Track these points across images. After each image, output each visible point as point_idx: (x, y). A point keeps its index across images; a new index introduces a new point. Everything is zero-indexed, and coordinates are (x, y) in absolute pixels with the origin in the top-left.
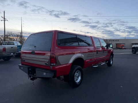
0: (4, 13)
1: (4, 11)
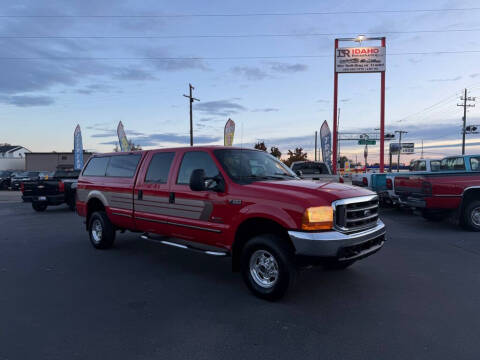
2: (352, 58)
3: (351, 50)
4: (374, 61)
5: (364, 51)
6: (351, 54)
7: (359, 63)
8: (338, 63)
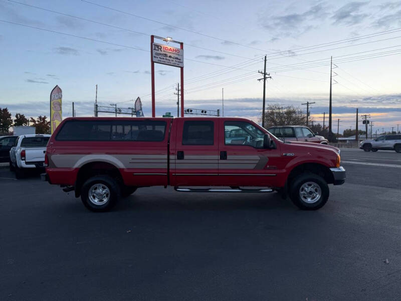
0: (265, 60)
1: (266, 57)
2: (163, 53)
3: (162, 46)
4: (177, 58)
5: (170, 49)
6: (162, 49)
7: (168, 58)
8: (154, 55)
